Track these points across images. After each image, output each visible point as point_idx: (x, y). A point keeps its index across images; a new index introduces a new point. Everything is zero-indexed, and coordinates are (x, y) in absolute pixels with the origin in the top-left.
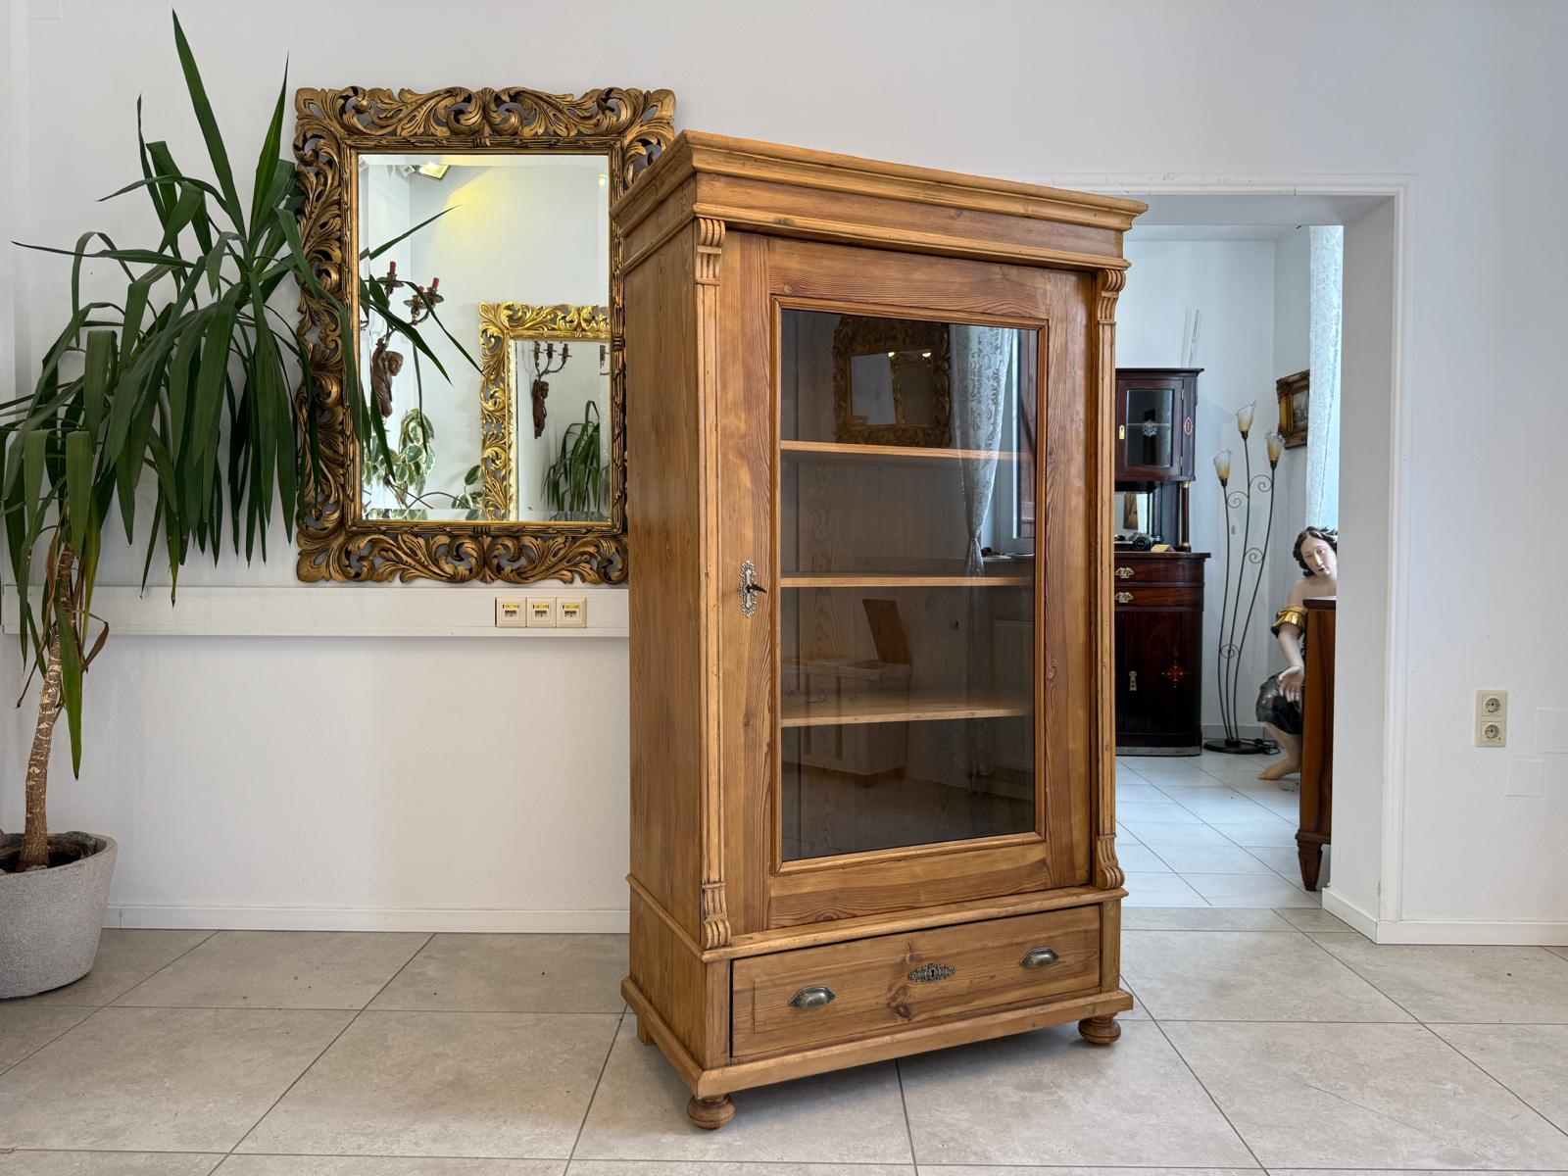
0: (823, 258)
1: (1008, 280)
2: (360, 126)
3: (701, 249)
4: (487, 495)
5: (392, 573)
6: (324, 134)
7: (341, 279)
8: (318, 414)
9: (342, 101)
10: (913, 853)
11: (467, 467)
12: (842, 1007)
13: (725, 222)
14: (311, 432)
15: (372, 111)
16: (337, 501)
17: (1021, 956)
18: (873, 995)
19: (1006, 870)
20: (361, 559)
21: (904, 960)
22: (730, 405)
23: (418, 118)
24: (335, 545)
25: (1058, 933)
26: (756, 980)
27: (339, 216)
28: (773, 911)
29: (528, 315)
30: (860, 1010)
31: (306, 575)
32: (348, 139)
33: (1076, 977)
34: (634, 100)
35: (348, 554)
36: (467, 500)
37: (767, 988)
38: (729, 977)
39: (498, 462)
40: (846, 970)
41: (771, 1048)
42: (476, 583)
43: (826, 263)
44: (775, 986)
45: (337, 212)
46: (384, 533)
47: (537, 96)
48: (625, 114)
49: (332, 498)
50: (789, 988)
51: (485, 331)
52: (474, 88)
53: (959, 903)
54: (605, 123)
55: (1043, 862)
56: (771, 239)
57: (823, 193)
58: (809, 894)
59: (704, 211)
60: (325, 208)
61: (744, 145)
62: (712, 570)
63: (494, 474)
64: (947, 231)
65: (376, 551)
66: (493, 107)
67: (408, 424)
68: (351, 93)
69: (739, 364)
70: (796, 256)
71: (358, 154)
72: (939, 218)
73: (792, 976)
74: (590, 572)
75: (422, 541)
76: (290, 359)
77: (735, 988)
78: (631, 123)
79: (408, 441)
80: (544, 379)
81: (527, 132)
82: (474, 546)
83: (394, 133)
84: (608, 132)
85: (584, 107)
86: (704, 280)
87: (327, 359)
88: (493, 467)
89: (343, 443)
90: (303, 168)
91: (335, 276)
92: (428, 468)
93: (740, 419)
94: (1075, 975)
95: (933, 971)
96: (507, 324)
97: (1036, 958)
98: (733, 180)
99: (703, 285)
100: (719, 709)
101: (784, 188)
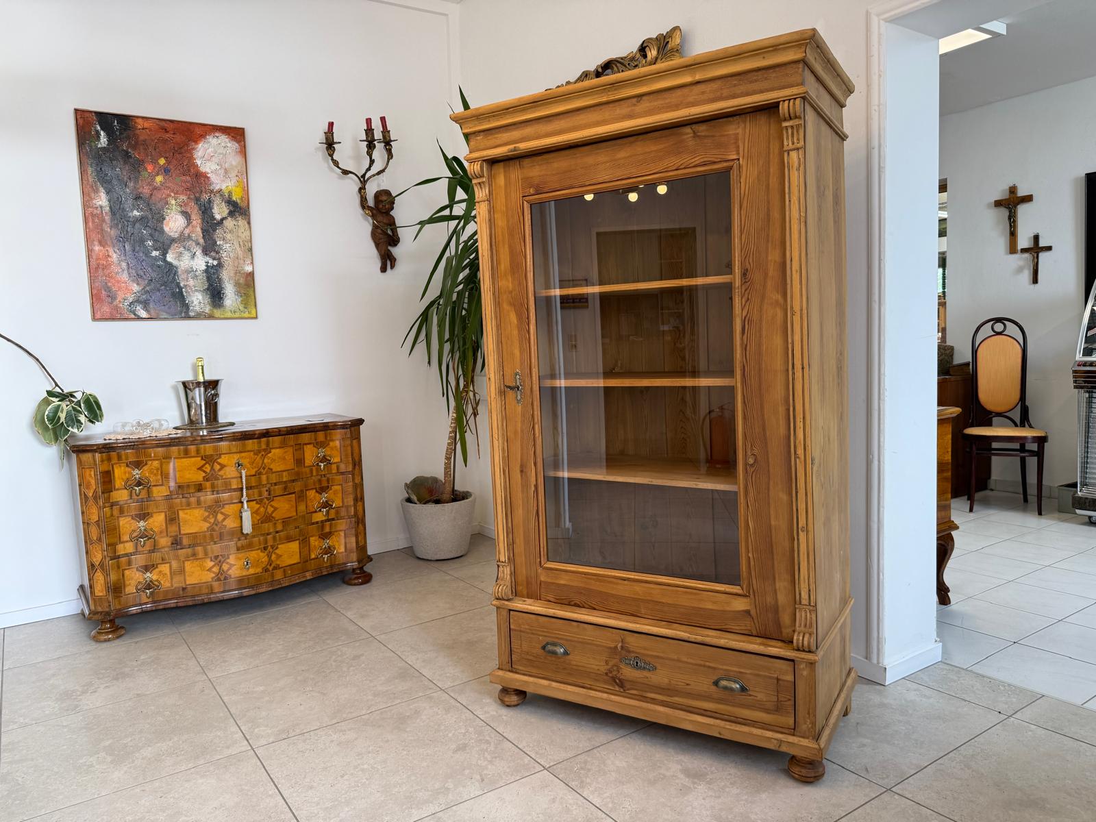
0: (553, 163)
1: (698, 136)
3: (475, 181)
10: (632, 577)
12: (574, 663)
17: (715, 678)
18: (597, 664)
19: (712, 610)
21: (616, 647)
25: (748, 671)
26: (522, 626)
28: (543, 590)
30: (588, 670)
33: (768, 713)
37: (528, 633)
38: (509, 620)
40: (577, 639)
41: (534, 671)
43: (556, 165)
44: (532, 634)
50: (541, 638)
53: (670, 622)
55: (748, 612)
56: (521, 160)
57: (540, 121)
58: (564, 585)
59: (471, 158)
64: (630, 117)
69: (506, 246)
70: (537, 166)
73: (543, 631)
77: (511, 627)
86: (480, 198)
93: (509, 282)
94: (767, 711)
95: (637, 663)
97: (724, 683)
98: (487, 133)
99: (479, 202)
100: (499, 460)
101: (516, 126)
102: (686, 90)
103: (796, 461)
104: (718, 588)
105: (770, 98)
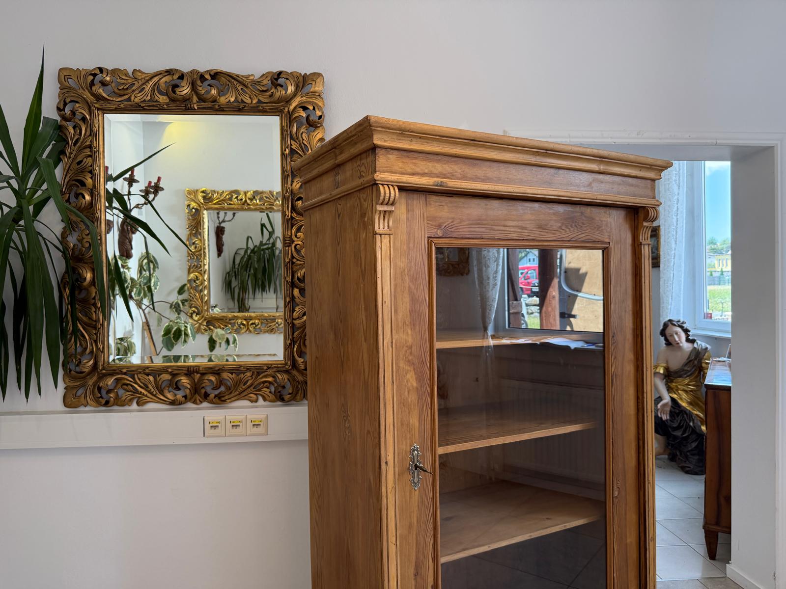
1: (585, 216)
2: (104, 95)
3: (380, 208)
4: (191, 301)
5: (131, 400)
6: (79, 100)
7: (92, 200)
8: (77, 292)
9: (91, 77)
11: (178, 285)
13: (397, 186)
14: (72, 303)
15: (113, 85)
16: (92, 352)
20: (109, 391)
22: (400, 325)
23: (146, 89)
24: (91, 382)
27: (90, 156)
29: (215, 196)
31: (71, 402)
32: (96, 103)
34: (296, 80)
35: (100, 389)
36: (179, 305)
39: (197, 282)
42: (190, 405)
45: (89, 153)
46: (125, 374)
47: (229, 76)
48: (291, 89)
49: (88, 350)
51: (189, 206)
52: (186, 68)
54: (277, 95)
56: (428, 195)
59: (383, 179)
60: (80, 150)
61: (413, 127)
62: (390, 458)
63: (195, 289)
64: (549, 184)
65: (119, 385)
66: (199, 83)
67: (143, 261)
68: (98, 72)
69: (406, 292)
70: (446, 207)
71: (103, 114)
72: (543, 175)
74: (270, 395)
75: (151, 378)
76: (57, 255)
78: (295, 95)
79: (143, 271)
80: (222, 225)
81: (223, 100)
82: (188, 381)
83: (129, 99)
84: (279, 101)
85: (262, 84)
86: (381, 231)
87: (83, 255)
88: (194, 285)
89: (95, 312)
90: (64, 123)
91: (88, 198)
92: (155, 289)
93: (407, 333)
96: (202, 201)
98: (402, 153)
99: (381, 235)
100: (397, 570)
101: (440, 157)
105: (644, 202)
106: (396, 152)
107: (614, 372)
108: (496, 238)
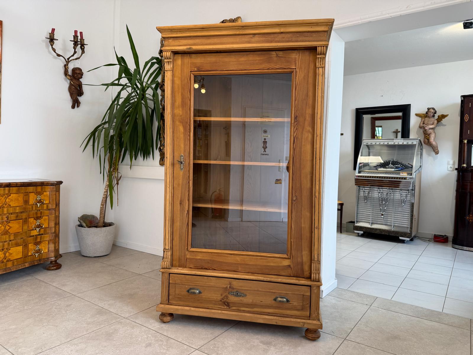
0: (208, 58)
1: (279, 56)
3: (166, 60)
10: (236, 253)
12: (204, 297)
13: (172, 51)
17: (274, 297)
18: (217, 296)
19: (273, 266)
21: (227, 287)
22: (177, 107)
25: (290, 293)
26: (177, 281)
28: (187, 263)
30: (211, 300)
31: (161, 164)
33: (298, 311)
37: (180, 284)
38: (168, 278)
40: (206, 285)
41: (181, 303)
43: (209, 59)
44: (182, 284)
50: (187, 286)
53: (253, 273)
55: (289, 266)
56: (191, 54)
57: (204, 37)
58: (200, 259)
59: (165, 49)
62: (168, 156)
64: (249, 42)
69: (180, 94)
70: (199, 58)
72: (246, 38)
73: (188, 283)
77: (170, 282)
86: (168, 69)
93: (180, 110)
94: (298, 310)
95: (237, 294)
97: (279, 299)
98: (175, 38)
99: (167, 71)
100: (169, 198)
101: (191, 38)
102: (276, 35)
103: (315, 198)
104: (277, 256)
105: (313, 44)
106: (172, 39)
107: (295, 137)
108: (224, 70)
